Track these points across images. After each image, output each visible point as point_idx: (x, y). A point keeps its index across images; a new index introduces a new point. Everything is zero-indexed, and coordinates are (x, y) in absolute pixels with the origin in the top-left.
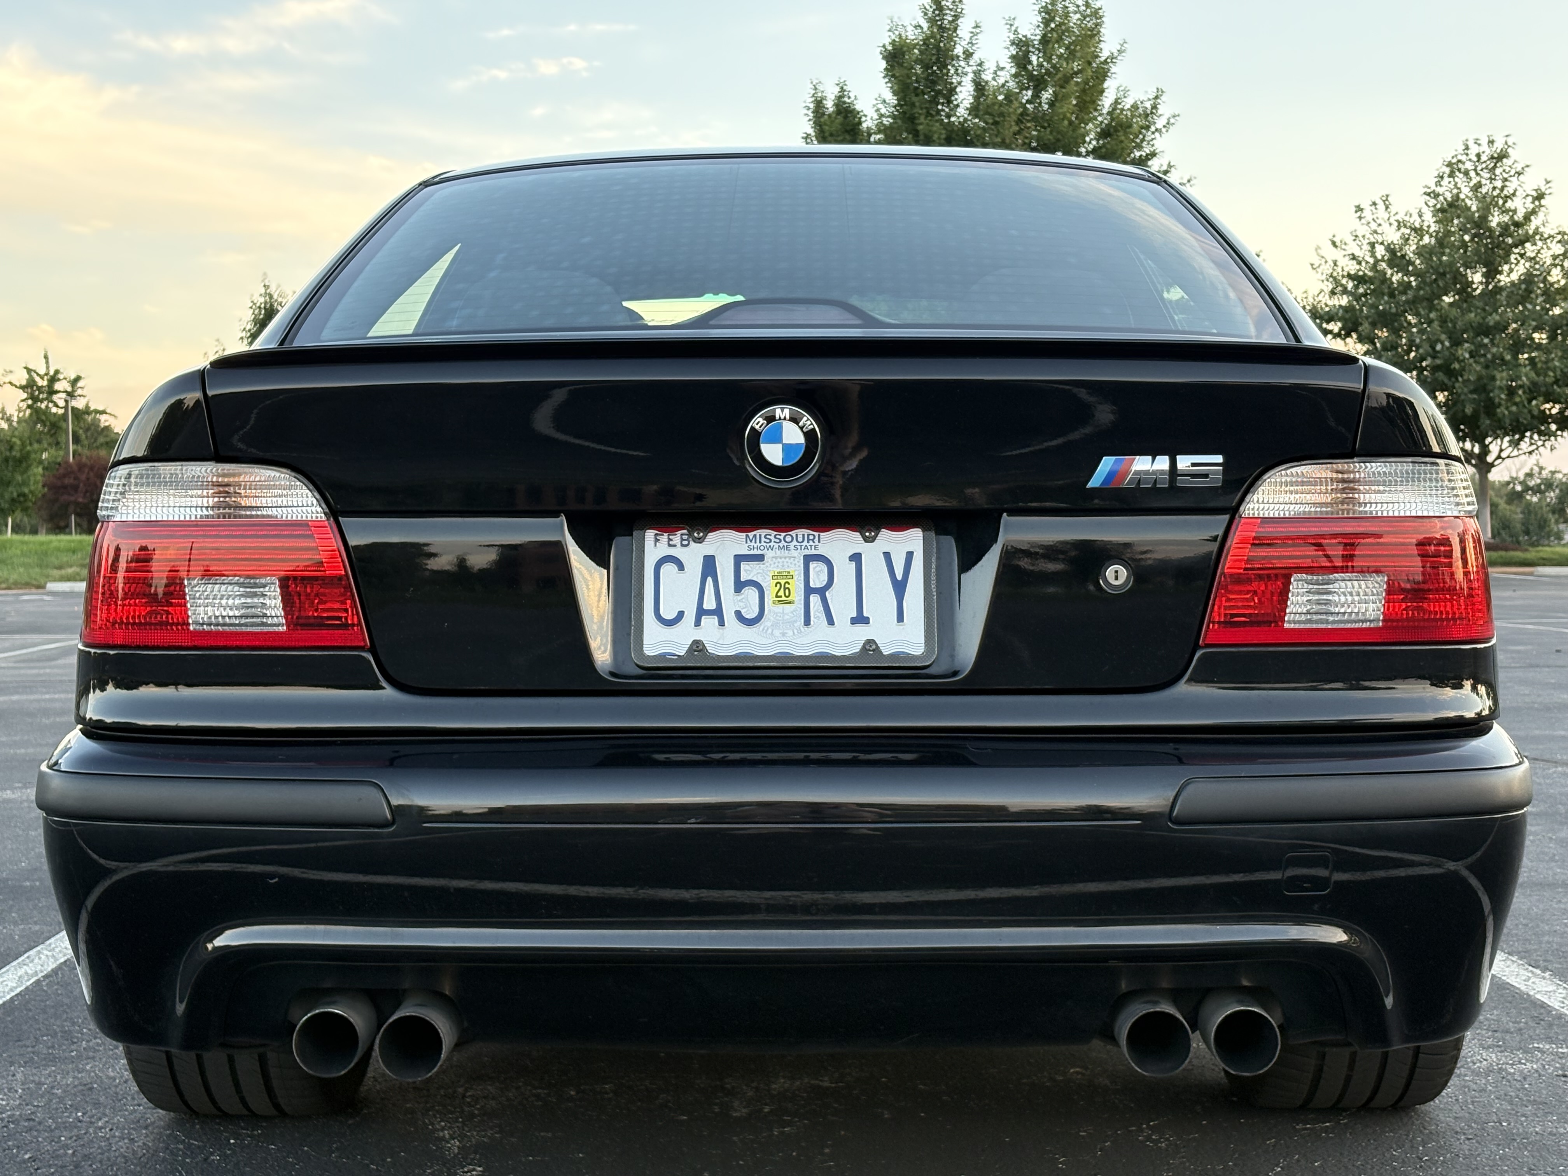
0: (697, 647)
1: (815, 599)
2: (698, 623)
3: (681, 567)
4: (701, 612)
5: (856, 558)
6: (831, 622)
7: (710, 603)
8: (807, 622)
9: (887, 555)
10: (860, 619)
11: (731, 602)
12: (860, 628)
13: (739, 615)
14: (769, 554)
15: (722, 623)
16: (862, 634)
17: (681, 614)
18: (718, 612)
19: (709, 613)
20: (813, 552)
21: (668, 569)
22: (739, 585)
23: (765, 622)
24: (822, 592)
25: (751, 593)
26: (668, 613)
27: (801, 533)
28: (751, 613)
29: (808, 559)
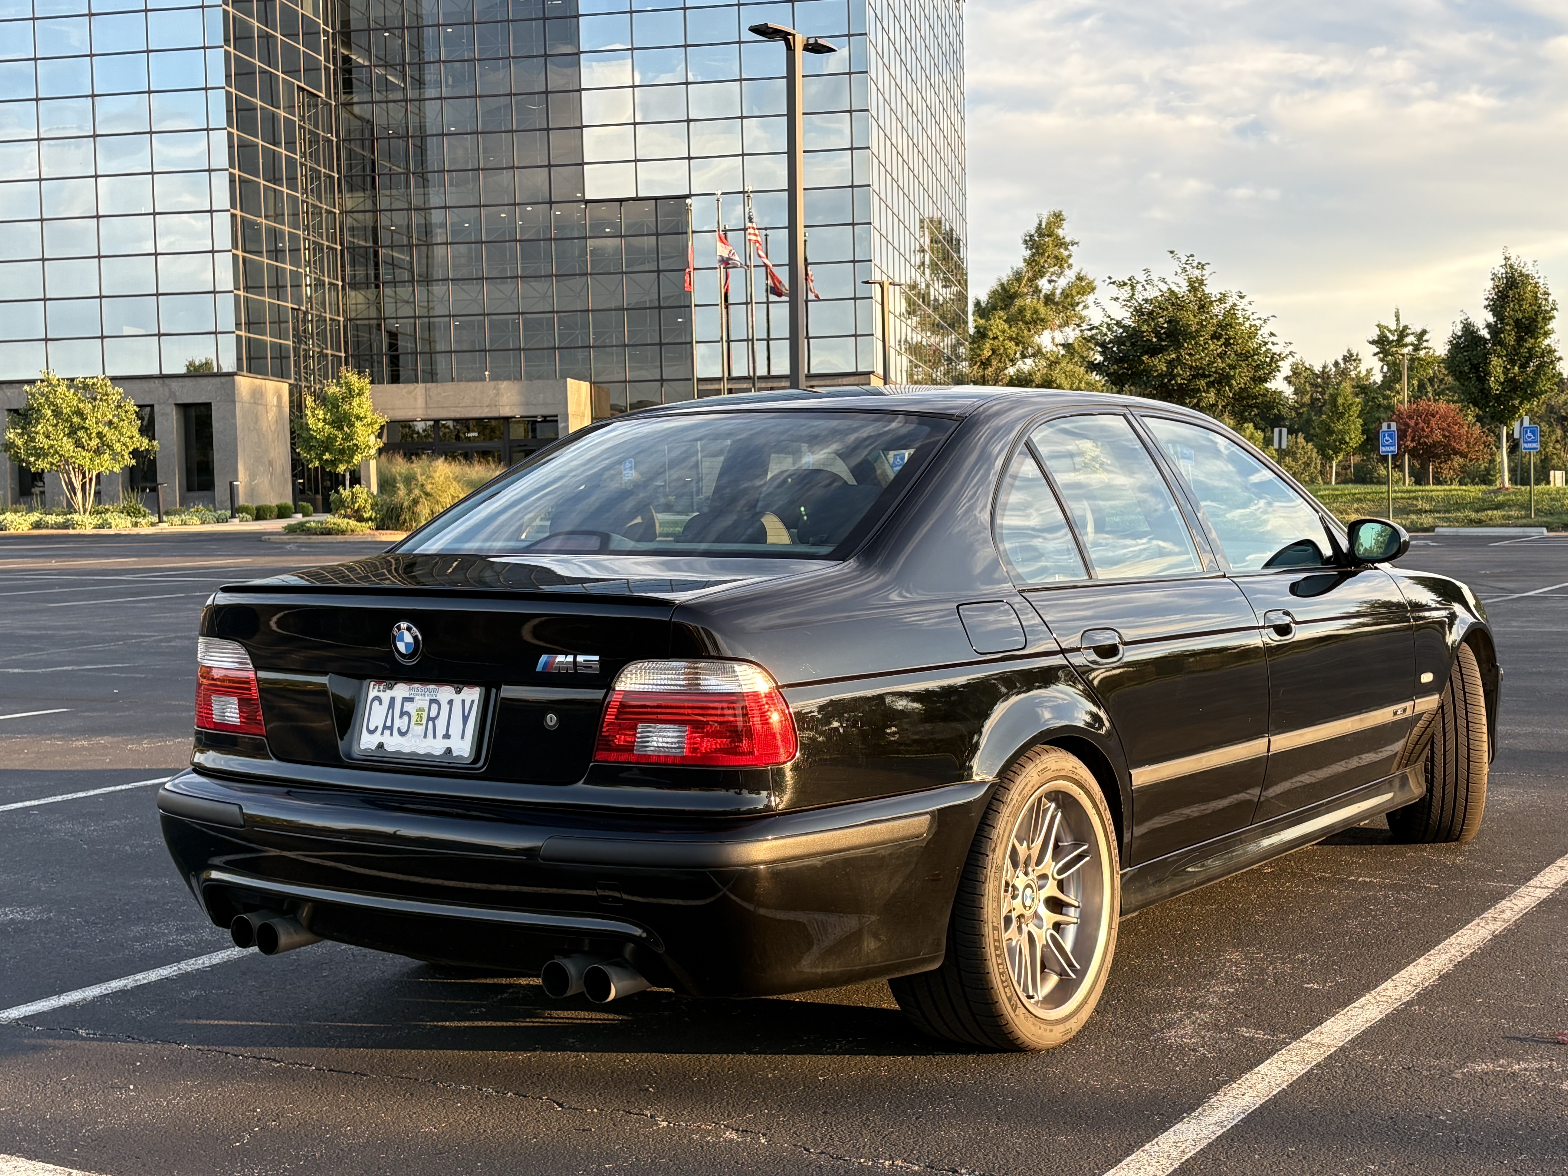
0: (381, 746)
1: (430, 723)
2: (382, 734)
3: (381, 703)
4: (385, 727)
5: (451, 702)
6: (435, 737)
7: (389, 724)
8: (425, 737)
9: (463, 701)
10: (447, 736)
11: (398, 723)
12: (446, 741)
13: (399, 729)
14: (417, 698)
15: (392, 734)
16: (447, 743)
17: (377, 727)
18: (391, 728)
19: (388, 728)
20: (434, 698)
21: (376, 703)
22: (403, 714)
23: (409, 735)
24: (434, 720)
25: (406, 718)
26: (372, 728)
27: (431, 687)
28: (404, 730)
29: (432, 701)
